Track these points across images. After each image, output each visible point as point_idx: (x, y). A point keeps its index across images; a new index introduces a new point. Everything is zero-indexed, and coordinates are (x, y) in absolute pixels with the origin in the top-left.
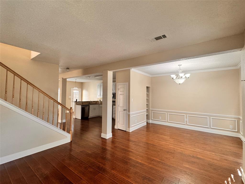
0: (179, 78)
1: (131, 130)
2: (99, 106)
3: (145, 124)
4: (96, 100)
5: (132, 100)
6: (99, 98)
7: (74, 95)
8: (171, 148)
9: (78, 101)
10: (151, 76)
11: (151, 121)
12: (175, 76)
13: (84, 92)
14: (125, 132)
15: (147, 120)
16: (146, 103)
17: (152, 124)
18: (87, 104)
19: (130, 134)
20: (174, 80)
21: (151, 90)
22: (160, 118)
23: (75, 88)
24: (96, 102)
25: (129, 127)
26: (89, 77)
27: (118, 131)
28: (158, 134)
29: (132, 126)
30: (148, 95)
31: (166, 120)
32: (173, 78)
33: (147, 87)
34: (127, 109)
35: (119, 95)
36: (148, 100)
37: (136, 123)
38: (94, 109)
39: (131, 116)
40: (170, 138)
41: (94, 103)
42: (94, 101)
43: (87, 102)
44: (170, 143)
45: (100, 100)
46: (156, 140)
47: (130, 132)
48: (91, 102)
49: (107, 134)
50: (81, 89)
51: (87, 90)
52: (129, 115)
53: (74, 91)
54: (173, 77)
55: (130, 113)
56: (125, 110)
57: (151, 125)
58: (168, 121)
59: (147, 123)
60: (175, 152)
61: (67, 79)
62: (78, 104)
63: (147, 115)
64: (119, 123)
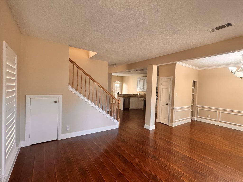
0: (240, 71)
1: (174, 125)
2: (139, 99)
3: (189, 121)
4: (135, 93)
5: (176, 94)
6: (138, 92)
7: (115, 88)
8: (226, 149)
9: (120, 94)
10: (198, 69)
11: (196, 119)
12: (236, 68)
13: (124, 85)
14: (168, 126)
15: (192, 117)
16: (191, 99)
17: (197, 121)
18: (128, 97)
19: (173, 128)
20: (233, 73)
21: (197, 85)
22: (209, 116)
23: (117, 82)
24: (136, 95)
25: (172, 122)
26: (131, 71)
27: (160, 124)
28: (206, 132)
29: (175, 121)
30: (194, 90)
31: (216, 119)
32: (231, 71)
33: (194, 82)
34: (171, 104)
35: (162, 89)
36: (193, 96)
37: (180, 119)
38: (134, 102)
39: (175, 111)
40: (223, 139)
41: (134, 96)
42: (134, 95)
43: (128, 94)
44: (224, 145)
45: (139, 94)
46: (205, 138)
47: (173, 127)
48: (131, 95)
49: (150, 125)
50: (121, 83)
51: (127, 83)
52: (172, 110)
53: (116, 85)
54: (232, 69)
55: (174, 108)
56: (167, 105)
57: (195, 122)
58: (220, 121)
59: (192, 120)
60: (231, 155)
61: (112, 74)
62: (120, 96)
63: (191, 111)
64: (160, 117)
